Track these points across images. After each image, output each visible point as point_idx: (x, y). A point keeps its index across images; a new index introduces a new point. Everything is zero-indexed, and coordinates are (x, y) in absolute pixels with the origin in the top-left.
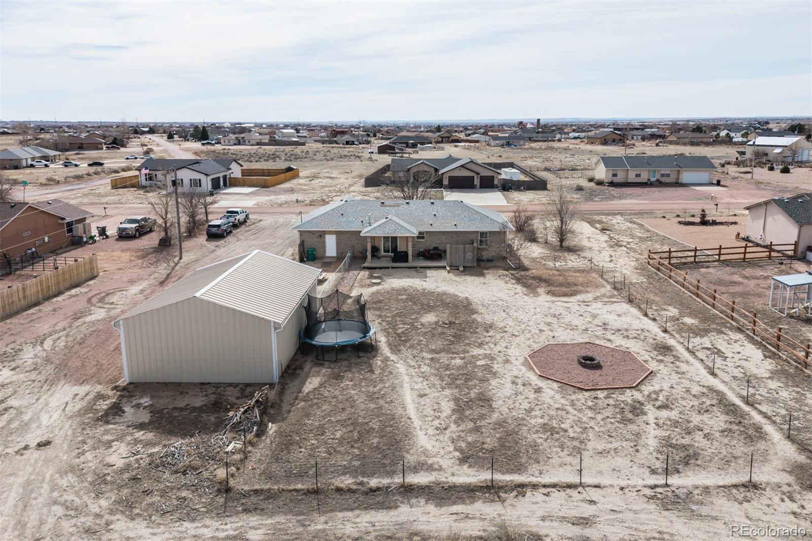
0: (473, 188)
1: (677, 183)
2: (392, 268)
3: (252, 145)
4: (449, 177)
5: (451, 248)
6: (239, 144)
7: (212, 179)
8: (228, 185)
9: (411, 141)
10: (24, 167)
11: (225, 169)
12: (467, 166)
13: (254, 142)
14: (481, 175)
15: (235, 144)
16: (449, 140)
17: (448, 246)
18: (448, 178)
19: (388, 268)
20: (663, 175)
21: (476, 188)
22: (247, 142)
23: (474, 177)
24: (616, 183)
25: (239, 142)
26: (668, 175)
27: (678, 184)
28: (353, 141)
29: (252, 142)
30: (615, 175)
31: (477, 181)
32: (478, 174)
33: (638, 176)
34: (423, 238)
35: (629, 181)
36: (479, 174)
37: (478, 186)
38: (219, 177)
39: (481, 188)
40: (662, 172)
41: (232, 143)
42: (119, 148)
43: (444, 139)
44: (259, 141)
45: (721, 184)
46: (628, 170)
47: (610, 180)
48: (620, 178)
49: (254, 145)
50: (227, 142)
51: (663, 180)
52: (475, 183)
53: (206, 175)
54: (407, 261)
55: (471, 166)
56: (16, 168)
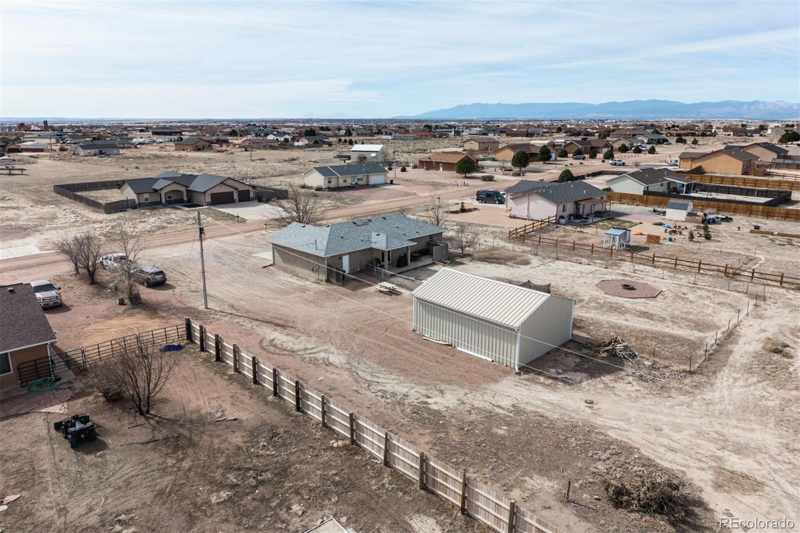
0: (233, 202)
1: (367, 184)
4: (211, 194)
5: (436, 249)
12: (225, 183)
14: (239, 190)
17: (434, 248)
20: (358, 180)
21: (236, 202)
23: (233, 192)
24: (332, 188)
26: (362, 179)
27: (367, 186)
30: (330, 182)
31: (236, 196)
32: (236, 189)
33: (345, 181)
35: (340, 186)
37: (237, 200)
39: (239, 201)
40: (358, 177)
45: (394, 183)
46: (338, 177)
47: (327, 186)
48: (333, 184)
51: (360, 183)
52: (235, 198)
54: (407, 265)
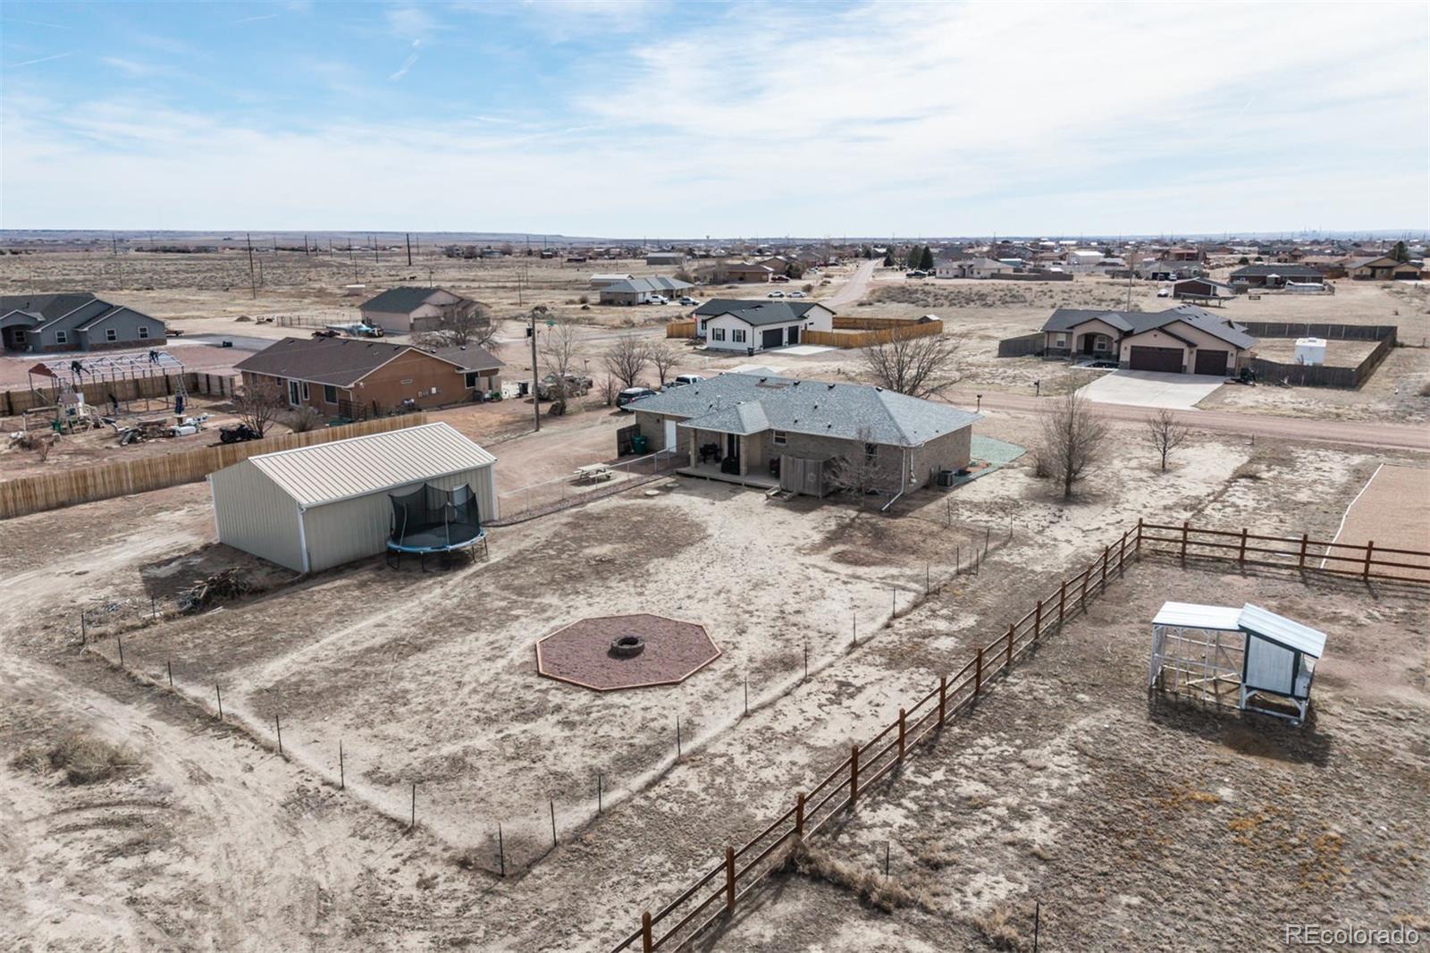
0: (1180, 372)
2: (711, 479)
3: (982, 278)
4: (1132, 347)
5: (786, 460)
6: (963, 276)
7: (765, 333)
8: (800, 341)
9: (1274, 276)
10: (639, 304)
11: (794, 317)
12: (1168, 328)
13: (988, 274)
14: (1199, 348)
15: (956, 277)
16: (1390, 273)
17: (783, 457)
18: (1129, 348)
19: (705, 478)
21: (1186, 373)
22: (975, 272)
23: (1182, 350)
25: (963, 274)
28: (1168, 274)
29: (983, 273)
31: (1189, 359)
32: (1191, 345)
34: (783, 441)
36: (1195, 346)
37: (1192, 367)
38: (781, 329)
39: (1196, 372)
41: (951, 273)
42: (787, 281)
43: (1378, 271)
44: (996, 272)
49: (986, 278)
50: (944, 272)
52: (1185, 363)
53: (752, 325)
54: (737, 473)
55: (1179, 329)
56: (630, 304)
